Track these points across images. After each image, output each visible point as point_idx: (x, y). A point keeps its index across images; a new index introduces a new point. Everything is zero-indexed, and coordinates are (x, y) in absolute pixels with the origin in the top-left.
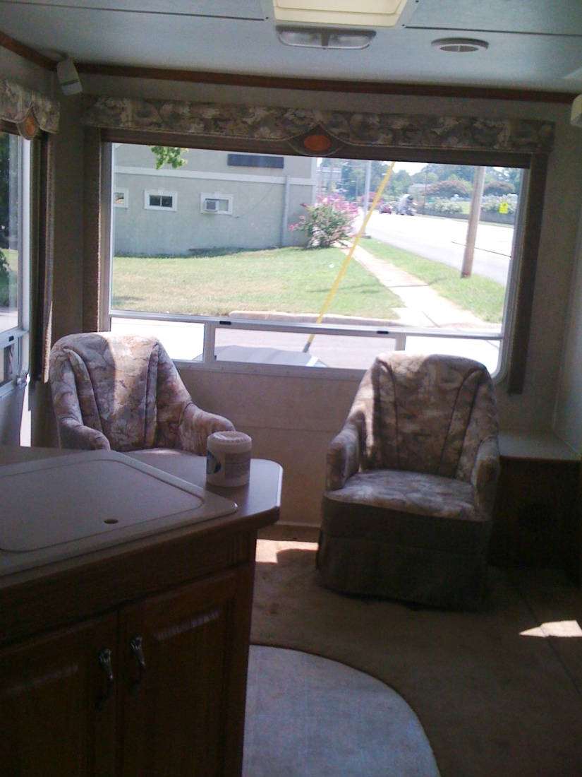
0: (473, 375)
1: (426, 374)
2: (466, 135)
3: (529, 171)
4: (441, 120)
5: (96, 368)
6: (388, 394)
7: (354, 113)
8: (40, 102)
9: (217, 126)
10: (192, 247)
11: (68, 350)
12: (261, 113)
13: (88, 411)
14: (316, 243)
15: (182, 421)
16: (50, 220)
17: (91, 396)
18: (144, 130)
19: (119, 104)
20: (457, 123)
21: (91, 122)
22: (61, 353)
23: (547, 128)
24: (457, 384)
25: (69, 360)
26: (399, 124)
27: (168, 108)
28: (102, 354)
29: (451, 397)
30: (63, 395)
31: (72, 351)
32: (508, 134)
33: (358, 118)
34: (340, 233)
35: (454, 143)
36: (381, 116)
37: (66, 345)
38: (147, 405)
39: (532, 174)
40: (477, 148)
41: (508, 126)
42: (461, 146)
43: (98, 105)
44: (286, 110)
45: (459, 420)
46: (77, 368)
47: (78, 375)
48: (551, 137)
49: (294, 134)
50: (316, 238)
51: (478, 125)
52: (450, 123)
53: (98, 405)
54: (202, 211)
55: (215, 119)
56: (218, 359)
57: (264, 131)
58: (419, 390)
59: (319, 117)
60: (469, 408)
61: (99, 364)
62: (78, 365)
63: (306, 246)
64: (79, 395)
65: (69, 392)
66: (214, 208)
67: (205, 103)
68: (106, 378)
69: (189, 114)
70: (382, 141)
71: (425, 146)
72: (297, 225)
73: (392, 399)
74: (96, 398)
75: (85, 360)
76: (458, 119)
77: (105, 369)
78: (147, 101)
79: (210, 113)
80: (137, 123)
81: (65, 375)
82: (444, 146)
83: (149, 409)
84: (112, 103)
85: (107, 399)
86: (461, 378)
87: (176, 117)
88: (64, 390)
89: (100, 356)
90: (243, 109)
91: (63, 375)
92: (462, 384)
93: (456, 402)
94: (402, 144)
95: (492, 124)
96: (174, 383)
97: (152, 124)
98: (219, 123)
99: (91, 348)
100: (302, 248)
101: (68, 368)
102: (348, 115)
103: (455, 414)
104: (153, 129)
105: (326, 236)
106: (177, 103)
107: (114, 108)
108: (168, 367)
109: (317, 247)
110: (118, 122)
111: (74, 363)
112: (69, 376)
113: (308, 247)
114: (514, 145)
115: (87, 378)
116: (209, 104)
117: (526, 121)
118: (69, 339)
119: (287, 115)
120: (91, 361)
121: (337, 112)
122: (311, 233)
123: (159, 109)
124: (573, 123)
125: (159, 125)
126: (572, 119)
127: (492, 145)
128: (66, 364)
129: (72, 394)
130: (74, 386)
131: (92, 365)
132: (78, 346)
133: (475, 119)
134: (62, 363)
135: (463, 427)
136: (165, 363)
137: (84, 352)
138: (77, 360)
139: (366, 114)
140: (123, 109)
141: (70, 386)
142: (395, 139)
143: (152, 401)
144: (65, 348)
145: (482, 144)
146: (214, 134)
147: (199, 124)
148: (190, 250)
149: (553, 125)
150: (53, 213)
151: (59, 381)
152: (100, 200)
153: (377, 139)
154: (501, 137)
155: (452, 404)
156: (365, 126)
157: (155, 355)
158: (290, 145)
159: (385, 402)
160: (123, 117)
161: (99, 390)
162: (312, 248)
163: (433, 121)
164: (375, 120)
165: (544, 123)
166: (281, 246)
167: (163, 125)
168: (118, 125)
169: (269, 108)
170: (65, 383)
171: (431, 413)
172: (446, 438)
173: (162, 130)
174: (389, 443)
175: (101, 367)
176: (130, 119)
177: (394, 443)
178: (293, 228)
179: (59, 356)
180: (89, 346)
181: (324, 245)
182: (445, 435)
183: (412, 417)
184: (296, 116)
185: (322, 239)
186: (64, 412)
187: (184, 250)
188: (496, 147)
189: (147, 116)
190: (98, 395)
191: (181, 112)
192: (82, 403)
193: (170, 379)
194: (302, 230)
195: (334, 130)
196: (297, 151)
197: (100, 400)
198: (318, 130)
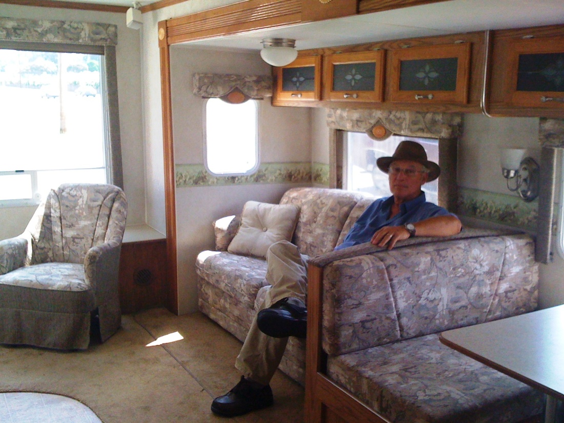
0: (110, 196)
1: (81, 197)
2: (58, 33)
3: (105, 56)
4: (40, 23)
6: (55, 211)
20: (52, 25)
23: (112, 29)
24: (99, 203)
26: (10, 24)
29: (96, 211)
32: (87, 32)
35: (51, 38)
39: (106, 58)
40: (69, 42)
41: (87, 29)
42: (56, 40)
45: (101, 226)
48: (116, 35)
51: (66, 26)
52: (47, 25)
58: (76, 208)
60: (107, 219)
71: (31, 40)
73: (58, 215)
76: (52, 22)
82: (45, 40)
86: (102, 198)
92: (103, 202)
93: (99, 214)
94: (14, 39)
95: (75, 25)
103: (98, 222)
114: (92, 40)
117: (98, 24)
124: (128, 26)
126: (127, 23)
127: (78, 39)
133: (63, 22)
135: (104, 231)
142: (8, 35)
145: (71, 39)
149: (115, 26)
154: (83, 34)
155: (96, 216)
159: (54, 217)
163: (35, 23)
165: (109, 25)
171: (83, 223)
172: (93, 240)
174: (57, 244)
177: (60, 245)
182: (92, 238)
183: (71, 226)
188: (80, 41)
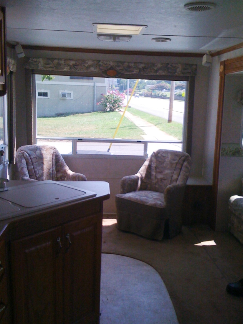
0: (183, 158)
1: (167, 157)
2: (165, 70)
3: (189, 82)
4: (156, 65)
5: (34, 158)
6: (154, 164)
7: (125, 62)
8: (10, 61)
9: (75, 67)
10: (57, 113)
11: (23, 152)
12: (90, 63)
13: (31, 174)
14: (108, 110)
15: (66, 176)
16: (14, 104)
17: (32, 168)
18: (48, 70)
19: (38, 60)
21: (27, 67)
22: (20, 153)
23: (194, 67)
24: (176, 161)
25: (23, 155)
26: (141, 66)
27: (56, 61)
28: (35, 152)
29: (174, 166)
30: (22, 168)
31: (24, 152)
32: (180, 69)
33: (126, 64)
34: (118, 105)
35: (161, 73)
36: (135, 63)
37: (22, 149)
38: (52, 171)
40: (170, 74)
41: (180, 66)
42: (163, 74)
43: (30, 61)
44: (100, 61)
45: (176, 174)
46: (27, 158)
47: (27, 161)
48: (196, 70)
49: (103, 70)
50: (108, 107)
51: (169, 66)
52: (159, 65)
53: (35, 172)
54: (60, 98)
55: (74, 65)
56: (78, 153)
57: (92, 69)
58: (164, 163)
59: (112, 64)
60: (179, 170)
61: (35, 157)
62: (27, 157)
63: (104, 111)
64: (28, 168)
65: (24, 167)
66: (65, 97)
67: (70, 59)
68: (37, 162)
69: (64, 63)
70: (135, 72)
71: (151, 74)
72: (100, 103)
73: (155, 166)
74: (34, 169)
75: (29, 155)
76: (162, 64)
77: (36, 158)
78: (48, 59)
79: (72, 63)
80: (45, 67)
81: (22, 161)
82: (158, 74)
83: (53, 172)
84: (35, 60)
85: (38, 169)
86: (178, 159)
87: (59, 64)
88: (22, 166)
89: (34, 153)
90: (84, 61)
91: (22, 160)
92: (178, 161)
94: (142, 73)
95: (174, 65)
96: (62, 163)
97: (50, 67)
98: (75, 66)
99: (31, 150)
100: (102, 112)
101: (23, 158)
102: (123, 63)
103: (175, 172)
104: (51, 69)
105: (112, 107)
106: (59, 59)
107: (36, 62)
108: (59, 156)
109: (109, 111)
110: (38, 67)
111: (25, 156)
112: (24, 161)
113: (105, 111)
114: (183, 73)
115: (30, 162)
116: (71, 60)
117: (187, 64)
118: (23, 147)
119: (100, 63)
120: (31, 155)
121: (119, 62)
122: (106, 106)
123: (53, 62)
124: (203, 65)
125: (53, 67)
126: (203, 63)
128: (23, 157)
129: (25, 168)
130: (26, 165)
131: (32, 157)
132: (26, 150)
133: (168, 64)
134: (21, 156)
135: (177, 177)
136: (58, 155)
137: (29, 152)
138: (26, 155)
139: (129, 63)
140: (40, 62)
141: (24, 165)
142: (140, 71)
143: (54, 170)
144: (22, 151)
145: (171, 73)
146: (73, 70)
147: (68, 67)
148: (56, 114)
149: (196, 65)
150: (15, 101)
151: (20, 163)
152: (32, 96)
153: (133, 72)
154: (178, 70)
155: (174, 169)
156: (129, 67)
157: (55, 152)
158: (102, 74)
159: (153, 167)
160: (40, 65)
161: (35, 166)
162: (106, 112)
163: (153, 65)
164: (132, 65)
165: (193, 65)
166: (94, 111)
167: (55, 68)
168: (38, 68)
169: (94, 61)
170: (23, 164)
171: (167, 172)
172: (171, 181)
173: (54, 69)
175: (35, 158)
176: (42, 66)
177: (154, 182)
178: (98, 104)
179: (20, 154)
180: (30, 150)
181: (112, 110)
183: (161, 172)
184: (103, 63)
185: (111, 108)
186: (23, 175)
187: (54, 114)
188: (176, 74)
189: (48, 65)
190: (35, 168)
191: (61, 63)
192: (29, 171)
193: (60, 161)
194: (102, 105)
195: (118, 68)
196: (104, 76)
197: (36, 170)
198: (112, 68)
